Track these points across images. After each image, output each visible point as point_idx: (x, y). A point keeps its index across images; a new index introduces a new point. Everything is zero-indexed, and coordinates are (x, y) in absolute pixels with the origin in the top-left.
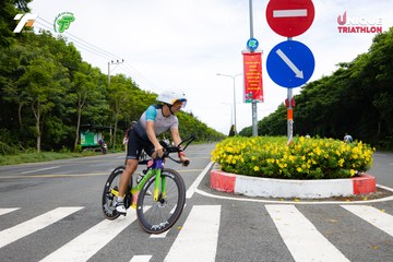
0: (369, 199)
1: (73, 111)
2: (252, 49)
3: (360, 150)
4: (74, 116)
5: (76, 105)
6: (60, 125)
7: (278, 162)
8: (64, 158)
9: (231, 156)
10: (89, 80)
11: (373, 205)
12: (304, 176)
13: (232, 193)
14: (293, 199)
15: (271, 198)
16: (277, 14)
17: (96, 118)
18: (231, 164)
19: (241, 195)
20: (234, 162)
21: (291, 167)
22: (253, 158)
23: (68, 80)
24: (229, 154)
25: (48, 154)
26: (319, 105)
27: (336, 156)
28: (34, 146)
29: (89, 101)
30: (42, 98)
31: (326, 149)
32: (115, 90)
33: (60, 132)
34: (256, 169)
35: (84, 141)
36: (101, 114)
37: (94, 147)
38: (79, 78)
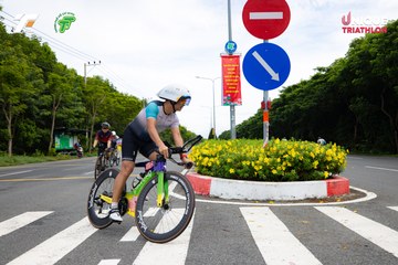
0: (342, 200)
1: (48, 113)
2: (230, 52)
3: (334, 153)
4: (49, 119)
5: (50, 107)
6: (33, 128)
7: (253, 164)
8: (37, 162)
9: (207, 159)
10: (64, 81)
11: (346, 206)
12: (279, 178)
13: (208, 196)
14: (268, 201)
15: (246, 200)
16: (254, 16)
17: (72, 121)
18: (207, 167)
19: (217, 198)
20: (210, 165)
21: (267, 169)
22: (229, 160)
23: (42, 81)
24: (204, 156)
25: (19, 158)
26: (297, 108)
27: (311, 158)
28: (6, 149)
29: (64, 103)
30: (14, 100)
31: (300, 151)
32: (91, 92)
33: (34, 135)
34: (232, 171)
35: (58, 144)
36: (76, 117)
37: (69, 150)
38: (54, 79)
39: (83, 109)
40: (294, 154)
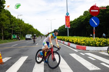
1: (11, 29)
6: (8, 33)
8: (11, 42)
13: (86, 50)
15: (100, 51)
16: (92, 11)
19: (88, 50)
23: (9, 20)
25: (6, 40)
30: (4, 25)
32: (20, 23)
33: (8, 35)
34: (92, 45)
35: (13, 37)
37: (15, 38)
38: (12, 20)
39: (19, 28)
40: (104, 41)
